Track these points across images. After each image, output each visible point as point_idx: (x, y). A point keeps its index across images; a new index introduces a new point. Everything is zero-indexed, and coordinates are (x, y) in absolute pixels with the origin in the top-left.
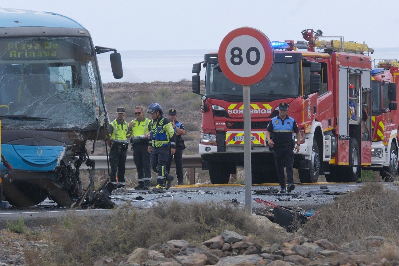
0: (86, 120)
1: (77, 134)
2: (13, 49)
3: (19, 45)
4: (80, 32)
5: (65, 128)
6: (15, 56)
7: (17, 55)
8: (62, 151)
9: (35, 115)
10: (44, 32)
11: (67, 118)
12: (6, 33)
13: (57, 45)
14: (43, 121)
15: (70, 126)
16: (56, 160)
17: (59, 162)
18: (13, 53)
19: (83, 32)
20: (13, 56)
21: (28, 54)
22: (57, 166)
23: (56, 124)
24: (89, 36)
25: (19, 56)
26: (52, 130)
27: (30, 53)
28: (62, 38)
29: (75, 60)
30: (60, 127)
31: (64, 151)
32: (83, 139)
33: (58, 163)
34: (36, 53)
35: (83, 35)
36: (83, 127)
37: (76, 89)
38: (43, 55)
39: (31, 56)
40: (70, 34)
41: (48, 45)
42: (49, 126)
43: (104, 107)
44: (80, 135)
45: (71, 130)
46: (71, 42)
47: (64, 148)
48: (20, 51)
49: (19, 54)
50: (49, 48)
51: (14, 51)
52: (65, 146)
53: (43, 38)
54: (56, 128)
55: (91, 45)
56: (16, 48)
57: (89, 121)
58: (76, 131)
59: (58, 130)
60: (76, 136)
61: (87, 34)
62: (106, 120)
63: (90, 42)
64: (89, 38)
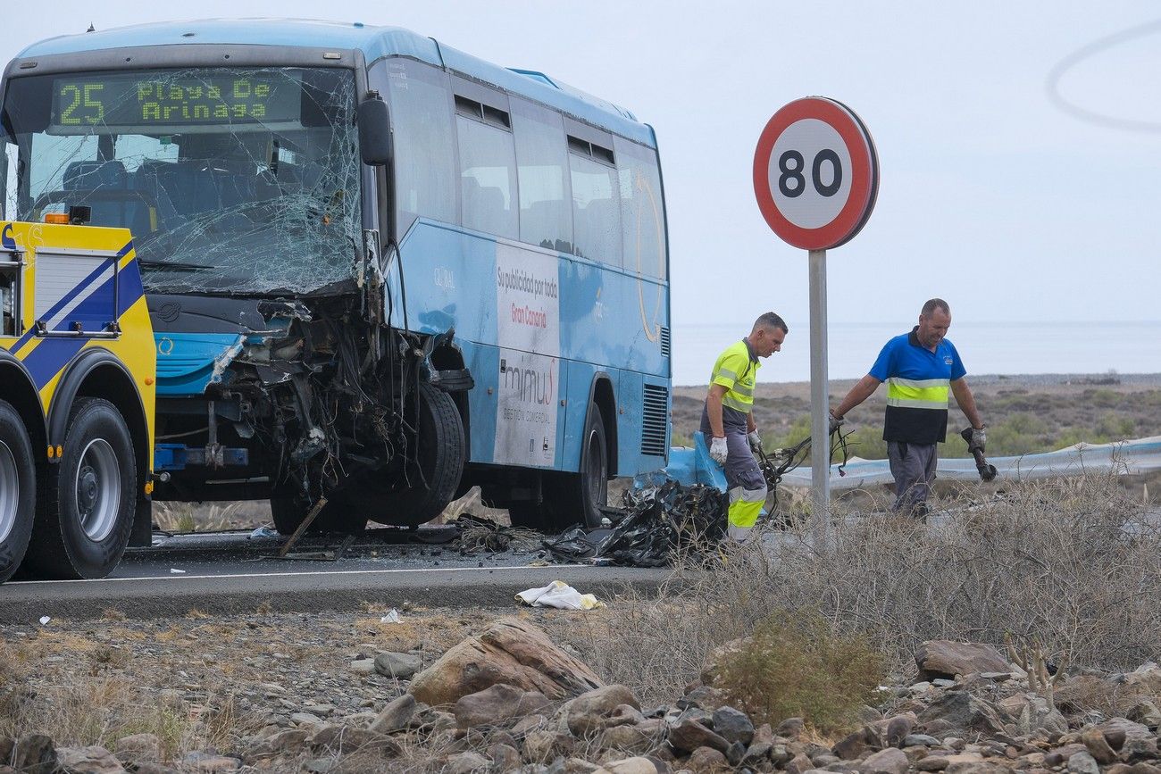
0: (321, 274)
1: (289, 304)
2: (152, 98)
3: (166, 91)
4: (328, 55)
5: (251, 290)
6: (157, 116)
7: (162, 112)
8: (233, 346)
9: (174, 259)
10: (227, 57)
11: (262, 268)
12: (128, 60)
13: (267, 89)
14: (194, 271)
15: (266, 286)
16: (211, 367)
17: (217, 372)
18: (152, 109)
19: (337, 56)
20: (152, 117)
21: (191, 112)
22: (212, 381)
23: (226, 282)
24: (351, 65)
25: (167, 116)
26: (210, 294)
27: (197, 108)
28: (273, 70)
29: (303, 124)
30: (234, 289)
31: (241, 344)
32: (308, 317)
33: (213, 375)
34: (212, 110)
35: (332, 62)
36: (307, 290)
37: (302, 195)
38: (231, 113)
39: (197, 115)
40: (296, 61)
41: (243, 89)
42: (205, 286)
43: (365, 240)
44: (298, 308)
45: (271, 296)
46: (296, 80)
47: (243, 338)
48: (169, 103)
49: (167, 110)
50: (245, 95)
51: (155, 104)
52: (245, 334)
53: (223, 69)
54: (224, 289)
55: (356, 87)
56: (159, 95)
57: (329, 277)
58: (286, 297)
59: (228, 295)
60: (289, 310)
61: (346, 62)
62: (370, 273)
63: (355, 80)
64: (353, 70)
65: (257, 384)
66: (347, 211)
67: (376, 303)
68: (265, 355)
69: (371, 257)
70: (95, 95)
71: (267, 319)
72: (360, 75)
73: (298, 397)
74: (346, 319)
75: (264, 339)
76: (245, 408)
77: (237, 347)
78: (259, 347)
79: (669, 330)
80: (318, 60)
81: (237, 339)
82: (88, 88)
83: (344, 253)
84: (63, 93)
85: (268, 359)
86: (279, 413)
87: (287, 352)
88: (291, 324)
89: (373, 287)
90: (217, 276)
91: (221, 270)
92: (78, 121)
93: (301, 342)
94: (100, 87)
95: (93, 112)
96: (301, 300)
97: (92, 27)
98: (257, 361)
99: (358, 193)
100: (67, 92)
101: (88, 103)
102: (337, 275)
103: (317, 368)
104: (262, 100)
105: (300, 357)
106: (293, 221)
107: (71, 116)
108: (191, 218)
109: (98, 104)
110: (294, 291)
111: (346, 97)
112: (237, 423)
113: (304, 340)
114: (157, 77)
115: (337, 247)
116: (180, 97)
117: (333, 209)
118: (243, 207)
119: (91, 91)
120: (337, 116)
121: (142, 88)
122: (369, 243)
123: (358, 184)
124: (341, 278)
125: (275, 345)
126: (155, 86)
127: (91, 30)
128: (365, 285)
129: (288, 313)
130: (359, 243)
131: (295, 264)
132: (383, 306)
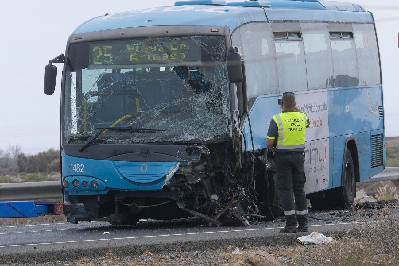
0: (213, 131)
1: (199, 147)
2: (134, 51)
3: (140, 48)
4: (213, 30)
5: (182, 140)
6: (137, 60)
7: (138, 58)
8: (174, 167)
9: (146, 127)
10: (167, 32)
11: (186, 129)
12: (123, 34)
13: (185, 46)
14: (155, 132)
15: (188, 138)
16: (165, 177)
17: (167, 180)
18: (134, 57)
19: (217, 30)
20: (134, 60)
21: (152, 57)
22: (166, 184)
23: (170, 137)
24: (223, 34)
25: (141, 60)
26: (163, 143)
27: (154, 56)
28: (188, 38)
30: (174, 140)
31: (178, 167)
32: (208, 152)
33: (166, 181)
36: (207, 139)
37: (203, 95)
39: (154, 59)
40: (199, 33)
41: (174, 46)
42: (161, 139)
43: (232, 116)
44: (204, 148)
45: (190, 143)
46: (198, 42)
47: (179, 163)
48: (142, 53)
49: (141, 57)
50: (176, 49)
51: (135, 55)
52: (180, 162)
53: (165, 38)
54: (170, 140)
55: (226, 44)
56: (137, 50)
57: (217, 132)
58: (198, 144)
59: (171, 143)
60: (199, 149)
61: (221, 33)
62: (235, 130)
63: (225, 41)
64: (224, 36)
65: (186, 184)
66: (224, 102)
67: (238, 144)
68: (189, 170)
69: (235, 123)
70: (108, 51)
71: (190, 154)
72: (228, 38)
73: (205, 188)
74: (226, 151)
75: (189, 163)
76: (181, 195)
77: (176, 168)
78: (186, 166)
79: (383, 107)
80: (208, 32)
81: (176, 164)
82: (105, 47)
83: (223, 121)
84: (94, 50)
85: (191, 172)
86: (196, 196)
87: (200, 168)
88: (201, 155)
89: (237, 137)
90: (166, 134)
91: (168, 131)
92: (101, 63)
93: (205, 163)
94: (110, 47)
95: (108, 58)
96: (205, 145)
97: (107, 13)
98: (186, 173)
99: (228, 94)
100: (96, 50)
101: (105, 55)
102: (221, 131)
103: (213, 174)
104: (183, 51)
105: (205, 170)
106: (199, 107)
107: (98, 61)
108: (154, 107)
109: (110, 55)
110: (201, 140)
111: (221, 49)
112: (178, 201)
113: (207, 162)
114: (136, 43)
115: (220, 118)
116: (147, 50)
117: (217, 101)
118: (177, 101)
119: (106, 49)
120: (218, 58)
121: (129, 48)
122: (234, 117)
123: (228, 90)
124: (222, 133)
125: (194, 165)
126: (135, 47)
127: (107, 14)
128: (233, 136)
129: (199, 151)
130: (230, 117)
131: (201, 127)
132: (241, 145)
